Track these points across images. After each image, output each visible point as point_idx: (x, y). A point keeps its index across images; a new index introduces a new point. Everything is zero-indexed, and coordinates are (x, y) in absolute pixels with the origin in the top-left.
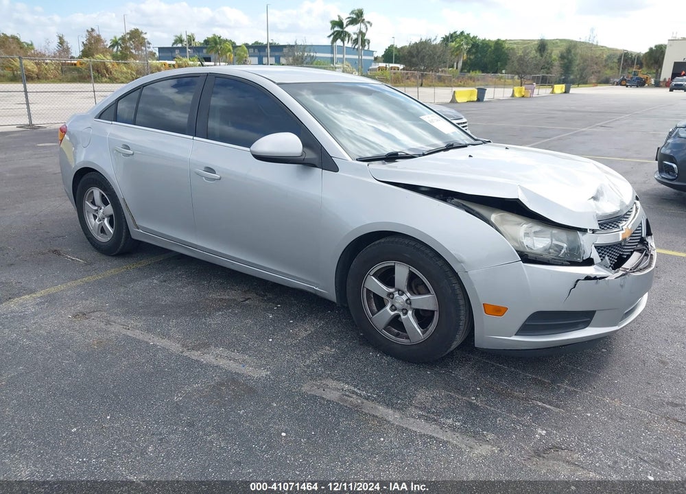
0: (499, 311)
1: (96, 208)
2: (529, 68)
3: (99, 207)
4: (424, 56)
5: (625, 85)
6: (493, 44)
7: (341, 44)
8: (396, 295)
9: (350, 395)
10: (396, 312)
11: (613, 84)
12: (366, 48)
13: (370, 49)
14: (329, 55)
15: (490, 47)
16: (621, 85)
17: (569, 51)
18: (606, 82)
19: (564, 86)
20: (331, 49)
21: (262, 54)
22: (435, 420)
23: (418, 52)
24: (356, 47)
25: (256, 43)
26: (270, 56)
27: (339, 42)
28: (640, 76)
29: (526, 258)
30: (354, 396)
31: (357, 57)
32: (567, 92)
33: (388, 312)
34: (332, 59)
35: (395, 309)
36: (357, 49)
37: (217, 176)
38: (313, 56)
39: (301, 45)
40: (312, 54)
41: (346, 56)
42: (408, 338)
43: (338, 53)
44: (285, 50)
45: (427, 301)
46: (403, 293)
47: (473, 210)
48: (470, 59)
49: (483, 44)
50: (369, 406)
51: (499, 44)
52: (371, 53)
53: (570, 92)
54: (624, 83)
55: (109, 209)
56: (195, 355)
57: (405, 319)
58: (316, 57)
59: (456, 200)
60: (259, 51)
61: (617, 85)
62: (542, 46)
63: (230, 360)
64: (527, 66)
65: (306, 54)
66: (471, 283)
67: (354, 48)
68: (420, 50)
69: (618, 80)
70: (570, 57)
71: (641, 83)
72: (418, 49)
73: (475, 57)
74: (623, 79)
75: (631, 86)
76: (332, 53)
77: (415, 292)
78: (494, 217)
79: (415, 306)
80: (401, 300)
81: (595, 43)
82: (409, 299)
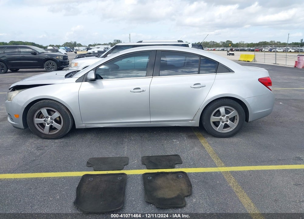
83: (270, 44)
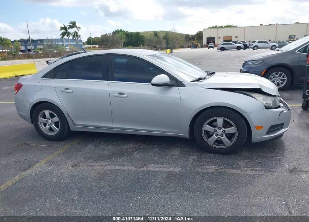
0: (261, 127)
1: (46, 120)
2: (154, 43)
3: (48, 119)
4: (109, 41)
5: (190, 48)
6: (134, 34)
7: (67, 38)
8: (218, 130)
9: (218, 169)
10: (218, 136)
11: (186, 48)
12: (79, 39)
13: (81, 39)
14: (61, 43)
15: (134, 35)
16: (189, 48)
17: (166, 35)
18: (182, 47)
19: (170, 50)
20: (62, 40)
21: (26, 44)
22: (253, 169)
23: (106, 40)
24: (74, 39)
25: (21, 39)
26: (32, 45)
27: (66, 37)
28: (195, 44)
29: (267, 108)
30: (220, 169)
31: (76, 43)
32: (171, 52)
33: (215, 137)
34: (63, 45)
35: (218, 135)
36: (75, 39)
37: (126, 96)
38: (57, 44)
39: (50, 39)
40: (57, 43)
41: (70, 43)
42: (224, 145)
43: (65, 42)
44: (39, 42)
45: (231, 130)
46: (221, 128)
47: (246, 94)
48: (126, 41)
49: (131, 34)
50: (227, 171)
51: (137, 34)
52: (81, 41)
53: (173, 52)
54: (189, 47)
55: (56, 119)
56: (145, 169)
57: (223, 138)
58: (59, 44)
59: (238, 91)
60: (25, 43)
61: (187, 48)
62: (156, 34)
63: (161, 168)
64: (153, 43)
65: (53, 43)
66: (251, 119)
67: (73, 39)
68: (107, 38)
69: (187, 46)
70: (167, 38)
71: (196, 47)
72: (106, 38)
73: (128, 40)
74: (189, 46)
75: (193, 48)
76: (63, 42)
77: (226, 127)
78: (254, 95)
79: (227, 132)
80: (220, 131)
81: (175, 32)
82: (224, 130)
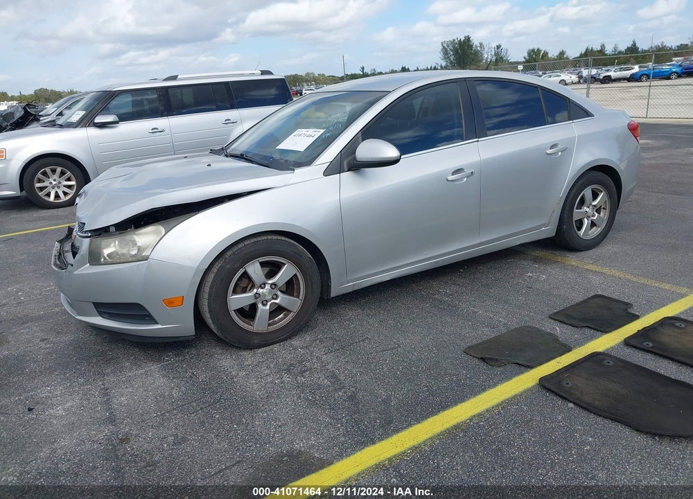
83: (307, 81)
